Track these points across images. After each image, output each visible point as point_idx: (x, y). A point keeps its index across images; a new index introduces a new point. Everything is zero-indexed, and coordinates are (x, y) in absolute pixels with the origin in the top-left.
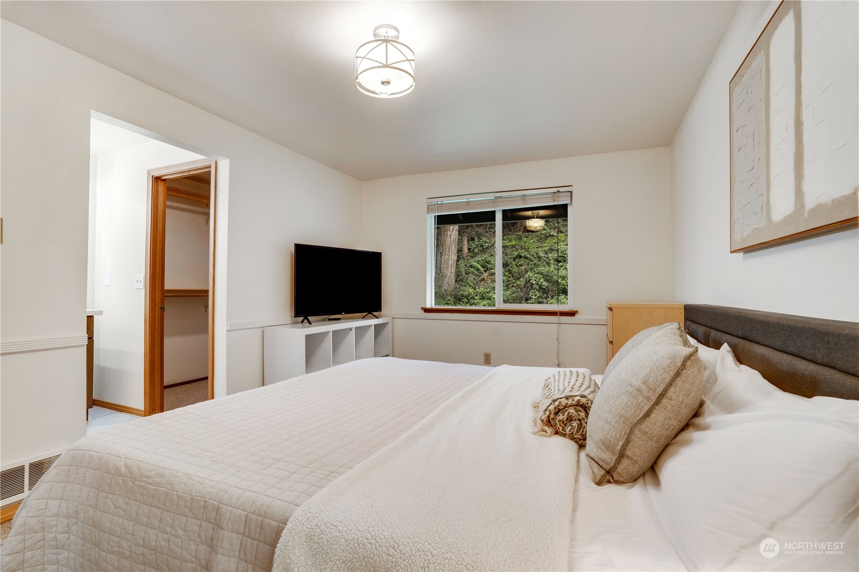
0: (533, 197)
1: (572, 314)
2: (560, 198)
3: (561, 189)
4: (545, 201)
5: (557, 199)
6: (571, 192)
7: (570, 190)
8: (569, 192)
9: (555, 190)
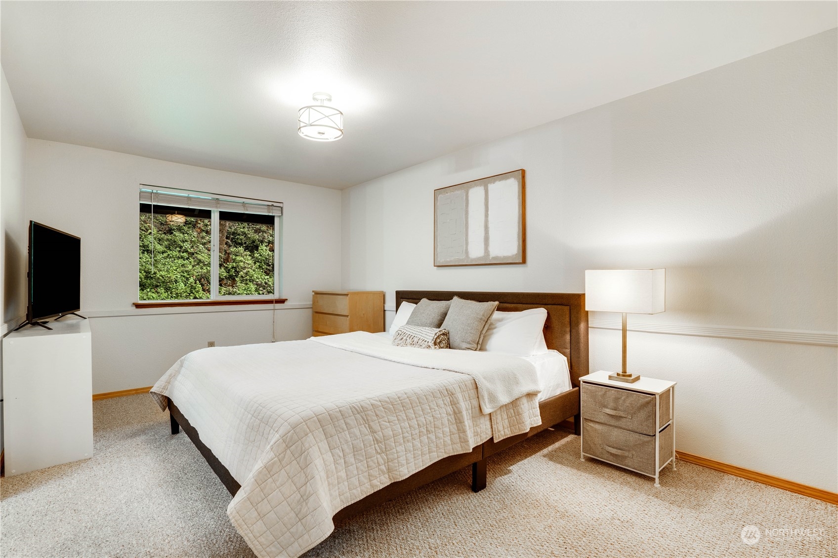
0: (252, 205)
1: (282, 301)
2: (274, 211)
3: (275, 204)
4: (263, 211)
5: (271, 211)
6: (282, 208)
7: (282, 206)
8: (280, 207)
9: (270, 204)
